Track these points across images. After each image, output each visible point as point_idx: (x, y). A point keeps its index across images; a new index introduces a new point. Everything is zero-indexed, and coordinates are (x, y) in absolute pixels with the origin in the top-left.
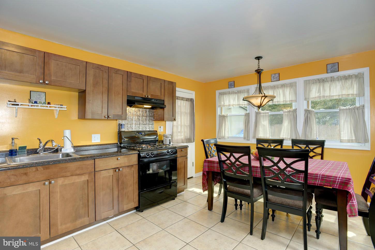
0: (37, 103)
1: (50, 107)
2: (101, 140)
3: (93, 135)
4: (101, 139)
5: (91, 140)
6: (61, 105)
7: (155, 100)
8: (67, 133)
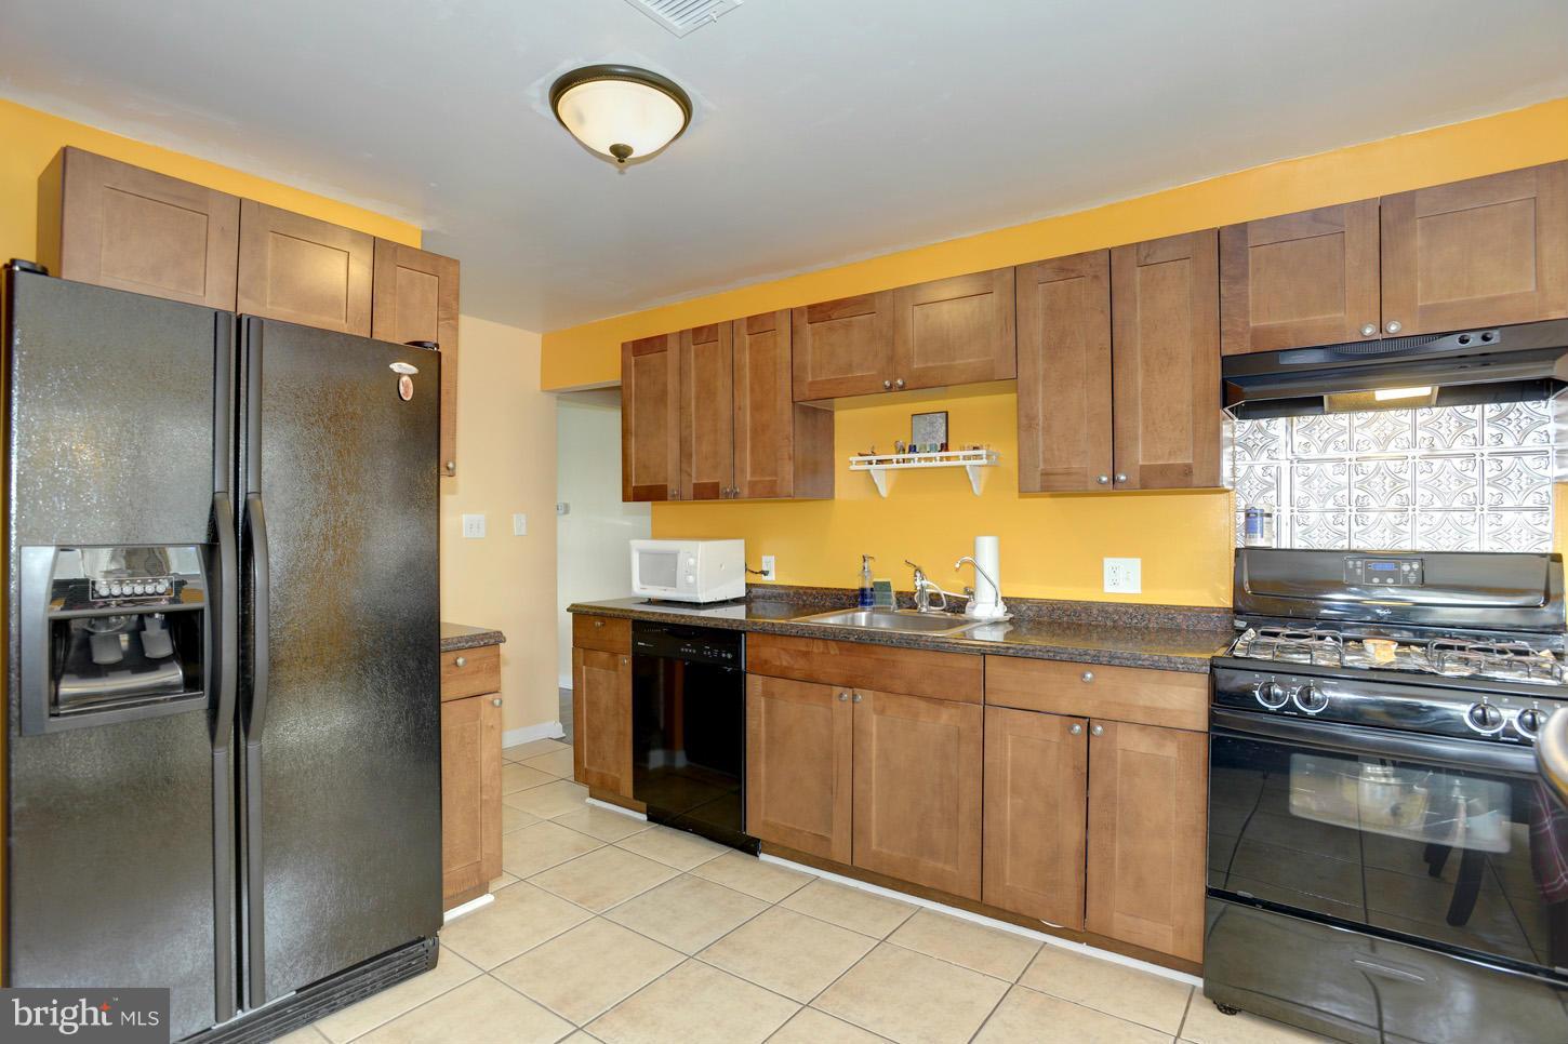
0: (915, 451)
1: (948, 459)
2: (1144, 586)
3: (1109, 563)
4: (1147, 581)
5: (1102, 586)
6: (975, 448)
7: (1463, 341)
8: (987, 551)
